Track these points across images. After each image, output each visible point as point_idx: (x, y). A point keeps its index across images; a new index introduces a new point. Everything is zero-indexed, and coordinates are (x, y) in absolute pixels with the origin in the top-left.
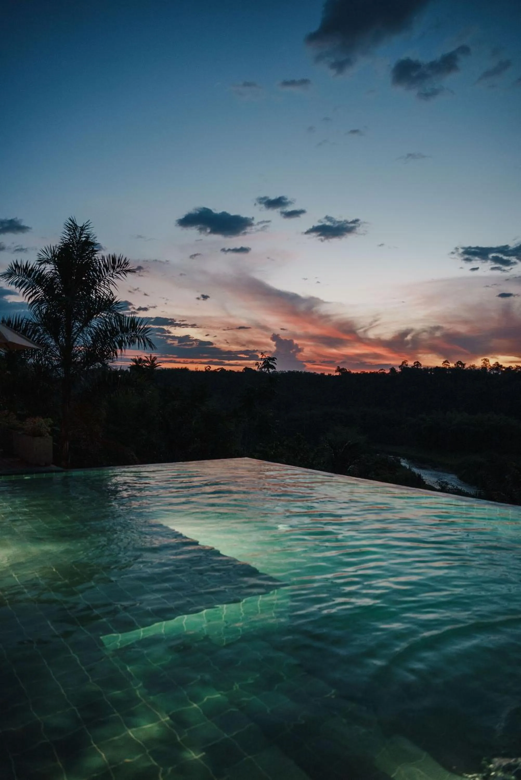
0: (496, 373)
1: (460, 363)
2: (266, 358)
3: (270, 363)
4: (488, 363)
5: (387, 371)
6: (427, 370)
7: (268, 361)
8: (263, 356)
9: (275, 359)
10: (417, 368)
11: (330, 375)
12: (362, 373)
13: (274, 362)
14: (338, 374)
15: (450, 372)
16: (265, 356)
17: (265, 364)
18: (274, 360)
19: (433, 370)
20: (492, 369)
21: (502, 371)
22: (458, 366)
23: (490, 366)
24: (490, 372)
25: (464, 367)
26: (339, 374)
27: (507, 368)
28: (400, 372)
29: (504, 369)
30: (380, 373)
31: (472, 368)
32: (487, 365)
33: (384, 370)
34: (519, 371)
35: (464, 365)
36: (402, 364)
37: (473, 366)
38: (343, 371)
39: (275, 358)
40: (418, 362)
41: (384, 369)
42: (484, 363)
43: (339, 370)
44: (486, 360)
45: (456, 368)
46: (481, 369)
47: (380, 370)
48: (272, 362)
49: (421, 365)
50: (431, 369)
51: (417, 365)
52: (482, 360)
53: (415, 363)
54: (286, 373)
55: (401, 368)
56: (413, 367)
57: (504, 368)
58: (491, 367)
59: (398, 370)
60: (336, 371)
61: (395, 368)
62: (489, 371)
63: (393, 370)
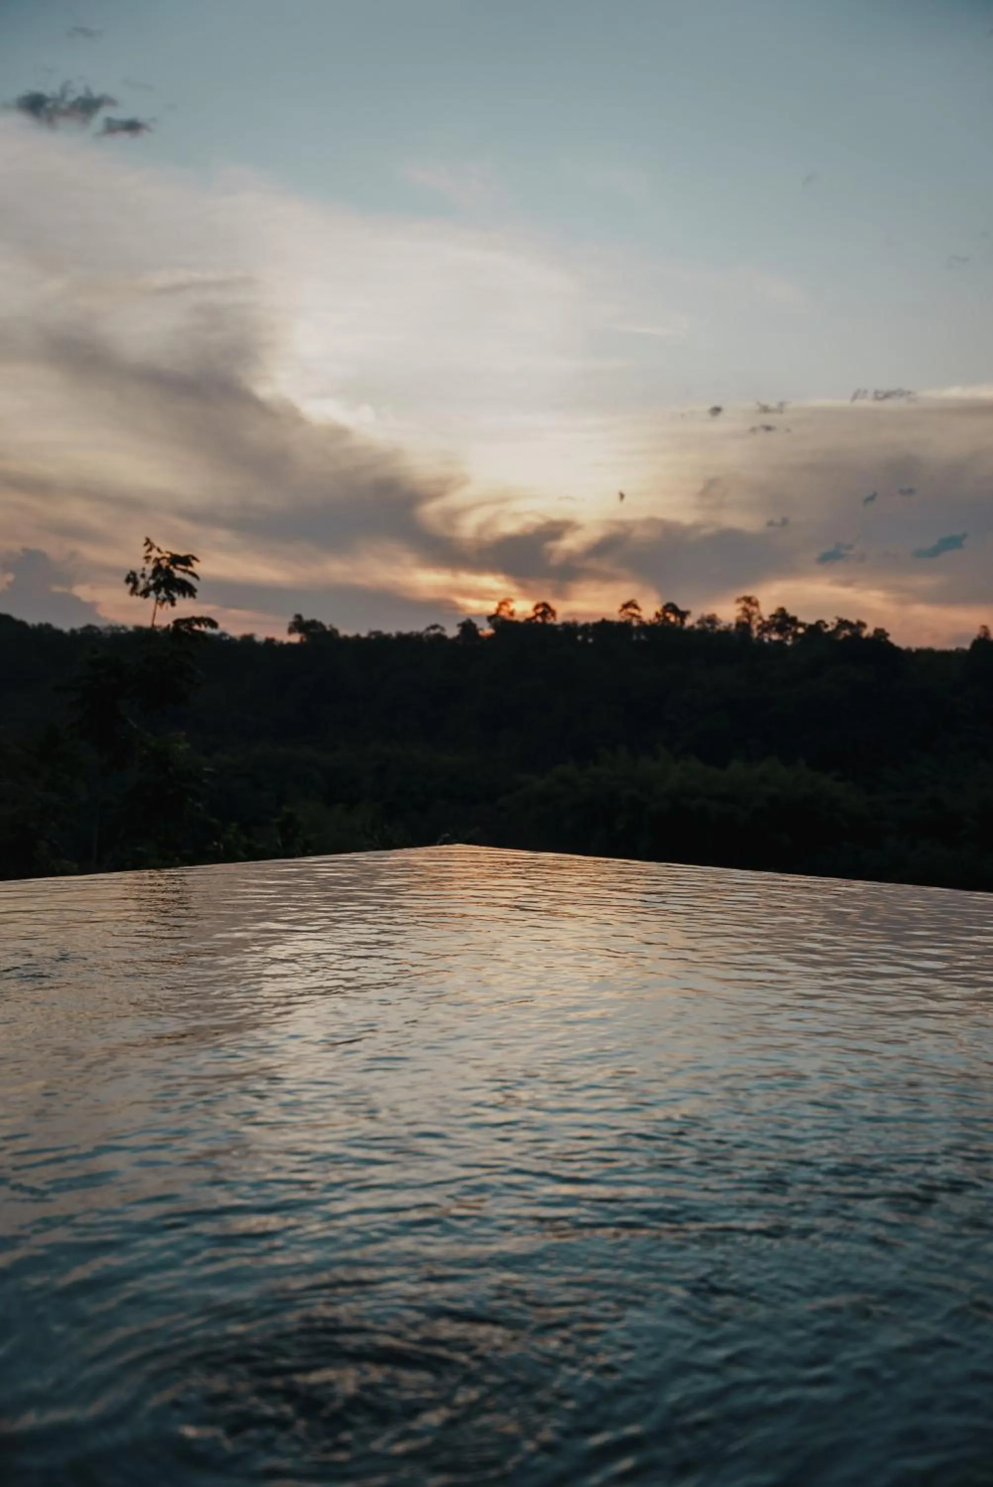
0: (777, 642)
1: (670, 608)
2: (164, 558)
3: (178, 574)
4: (754, 609)
5: (452, 632)
6: (570, 629)
7: (171, 567)
8: (150, 550)
9: (194, 562)
10: (544, 623)
11: (270, 642)
12: (373, 637)
13: (190, 569)
14: (296, 638)
15: (643, 637)
16: (159, 550)
17: (158, 576)
18: (191, 565)
19: (590, 631)
20: (765, 627)
21: (796, 635)
22: (667, 619)
23: (760, 618)
24: (760, 637)
25: (682, 622)
26: (301, 639)
27: (811, 626)
28: (490, 638)
29: (801, 630)
30: (428, 636)
31: (708, 625)
32: (754, 618)
33: (443, 629)
34: (845, 634)
35: (683, 615)
36: (499, 610)
37: (712, 620)
38: (312, 630)
39: (194, 558)
40: (545, 605)
41: (441, 624)
42: (745, 610)
43: (299, 625)
44: (748, 600)
45: (660, 624)
46: (733, 627)
47: (428, 629)
48: (185, 571)
49: (554, 613)
50: (586, 626)
51: (543, 614)
52: (738, 601)
53: (537, 607)
54: (129, 634)
55: (493, 621)
56: (529, 620)
57: (802, 625)
58: (764, 622)
59: (487, 630)
60: (291, 631)
61: (474, 621)
62: (755, 634)
63: (468, 627)
